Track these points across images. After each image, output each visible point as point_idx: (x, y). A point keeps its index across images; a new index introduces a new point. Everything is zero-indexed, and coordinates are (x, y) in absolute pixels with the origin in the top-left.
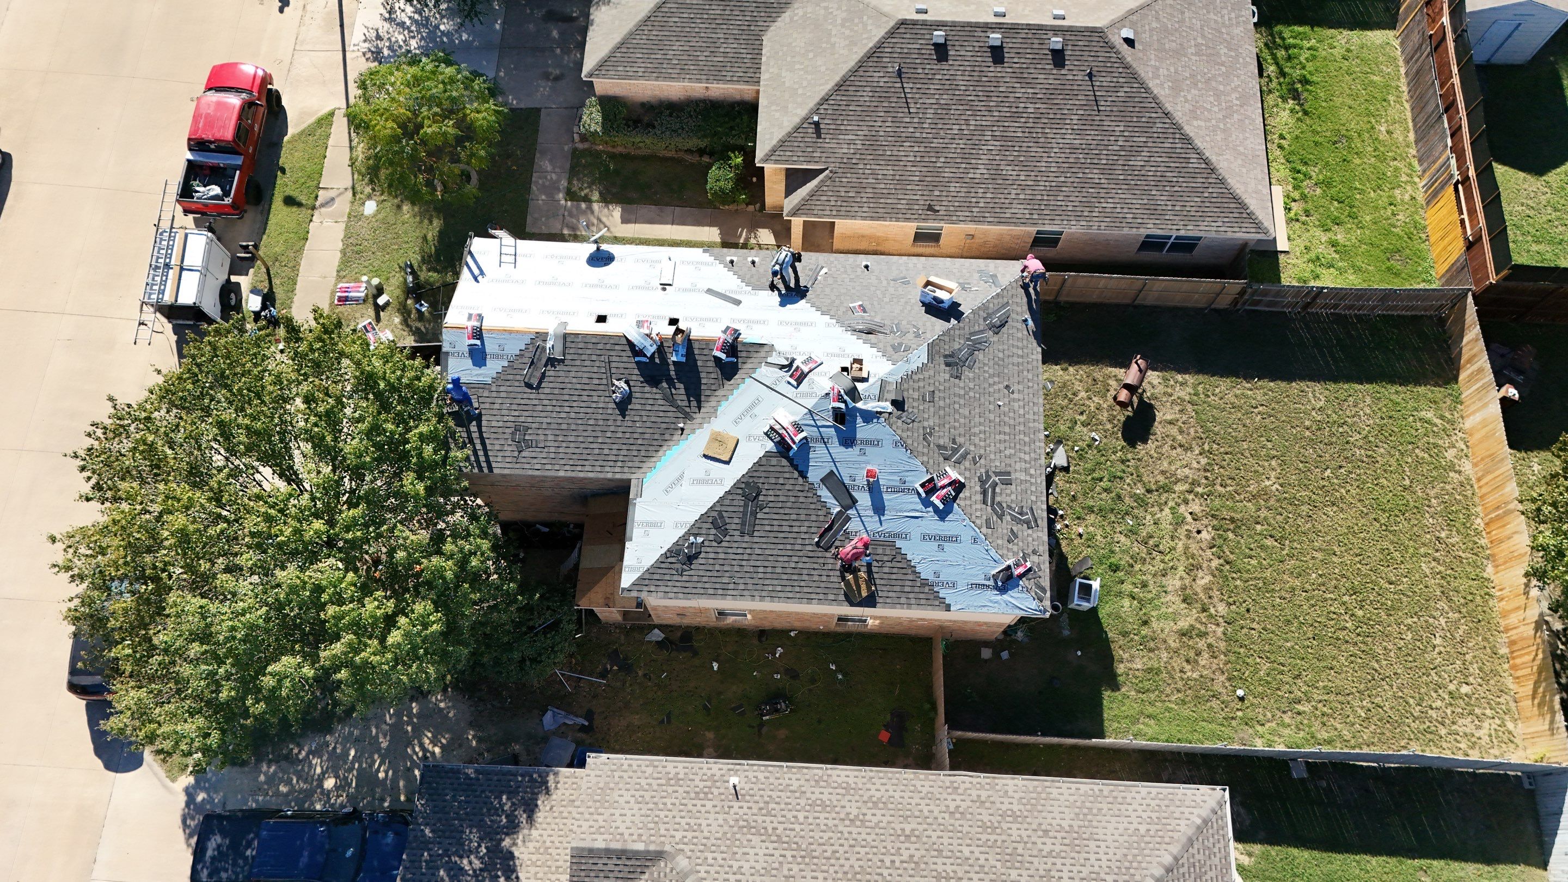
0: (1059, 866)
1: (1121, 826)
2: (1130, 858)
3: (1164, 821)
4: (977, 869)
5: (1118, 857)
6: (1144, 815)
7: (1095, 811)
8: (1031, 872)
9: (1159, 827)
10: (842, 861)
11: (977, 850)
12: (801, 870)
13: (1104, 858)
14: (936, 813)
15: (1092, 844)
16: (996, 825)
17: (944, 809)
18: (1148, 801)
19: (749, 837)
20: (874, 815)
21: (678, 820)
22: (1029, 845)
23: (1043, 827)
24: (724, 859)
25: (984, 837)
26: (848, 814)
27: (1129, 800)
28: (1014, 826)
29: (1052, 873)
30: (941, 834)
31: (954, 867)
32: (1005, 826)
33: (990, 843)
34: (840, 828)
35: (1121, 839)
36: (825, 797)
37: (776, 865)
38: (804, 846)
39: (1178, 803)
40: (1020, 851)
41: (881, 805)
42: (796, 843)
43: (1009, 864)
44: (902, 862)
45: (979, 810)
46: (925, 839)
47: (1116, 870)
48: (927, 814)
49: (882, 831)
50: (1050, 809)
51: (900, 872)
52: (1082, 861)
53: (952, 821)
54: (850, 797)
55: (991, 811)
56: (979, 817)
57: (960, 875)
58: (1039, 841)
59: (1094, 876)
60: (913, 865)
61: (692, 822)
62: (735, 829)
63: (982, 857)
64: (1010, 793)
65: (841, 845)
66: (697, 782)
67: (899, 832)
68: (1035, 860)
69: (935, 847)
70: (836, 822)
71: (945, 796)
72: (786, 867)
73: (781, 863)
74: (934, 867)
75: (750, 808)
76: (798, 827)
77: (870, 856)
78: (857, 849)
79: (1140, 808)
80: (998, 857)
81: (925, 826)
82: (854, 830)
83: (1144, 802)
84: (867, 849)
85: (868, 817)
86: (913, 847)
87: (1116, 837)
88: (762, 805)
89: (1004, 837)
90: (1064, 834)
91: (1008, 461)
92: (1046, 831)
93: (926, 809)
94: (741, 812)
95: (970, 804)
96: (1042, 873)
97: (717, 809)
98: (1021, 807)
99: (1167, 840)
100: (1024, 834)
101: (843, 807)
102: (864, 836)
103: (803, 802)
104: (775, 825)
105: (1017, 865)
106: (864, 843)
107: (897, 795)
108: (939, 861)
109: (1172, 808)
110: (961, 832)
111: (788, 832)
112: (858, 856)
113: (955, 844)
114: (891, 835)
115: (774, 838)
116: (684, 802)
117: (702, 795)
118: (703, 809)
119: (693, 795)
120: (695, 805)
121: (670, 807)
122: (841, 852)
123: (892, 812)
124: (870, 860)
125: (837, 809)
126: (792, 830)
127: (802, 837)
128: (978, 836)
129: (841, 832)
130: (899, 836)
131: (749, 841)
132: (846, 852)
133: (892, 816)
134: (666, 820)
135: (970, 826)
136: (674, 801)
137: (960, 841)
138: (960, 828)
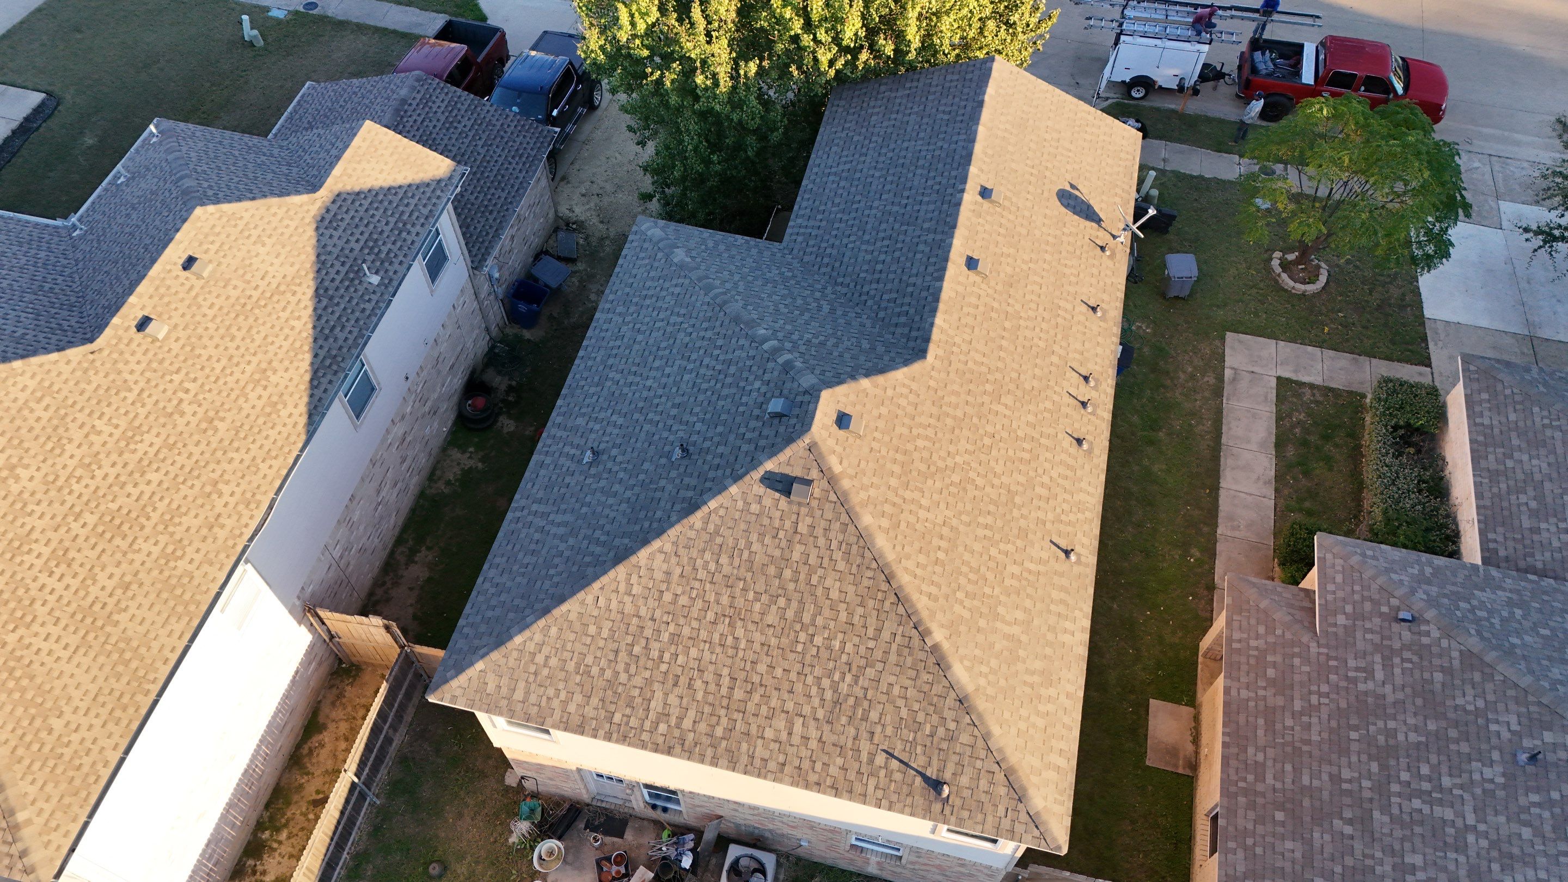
0: (68, 580)
1: (76, 694)
2: (25, 682)
3: (51, 763)
4: (123, 479)
5: (36, 666)
6: (75, 738)
7: (120, 668)
8: (80, 540)
9: (46, 749)
11: (148, 490)
13: (45, 646)
14: (225, 465)
15: (74, 640)
16: (171, 529)
17: (226, 477)
18: (94, 754)
22: (118, 556)
23: (134, 587)
25: (161, 506)
27: (110, 726)
28: (156, 551)
29: (63, 567)
30: (194, 459)
31: (140, 454)
32: (163, 539)
33: (149, 509)
34: (260, 356)
35: (58, 684)
37: (248, 277)
38: (257, 311)
39: (67, 800)
40: (117, 541)
41: (268, 410)
42: (265, 306)
43: (108, 518)
44: (181, 401)
45: (201, 517)
46: (196, 437)
47: (18, 653)
48: (230, 455)
49: (233, 396)
50: (156, 608)
51: (169, 393)
52: (57, 613)
53: (204, 478)
55: (193, 531)
56: (193, 513)
57: (126, 456)
58: (118, 572)
59: (28, 618)
60: (169, 410)
61: (343, 225)
63: (135, 492)
64: (206, 567)
66: (389, 246)
67: (221, 414)
68: (93, 554)
69: (180, 445)
71: (243, 487)
72: (241, 285)
73: (249, 282)
74: (154, 431)
75: (333, 280)
77: (207, 371)
78: (224, 361)
79: (89, 736)
80: (125, 511)
81: (214, 445)
83: (96, 749)
84: (218, 371)
85: (259, 390)
86: (194, 421)
87: (65, 679)
88: (330, 292)
89: (147, 530)
90: (109, 608)
92: (127, 587)
93: (237, 457)
94: (332, 272)
95: (217, 511)
96: (72, 554)
97: (347, 252)
98: (178, 572)
99: (20, 751)
100: (139, 558)
101: (287, 370)
102: (237, 375)
104: (299, 296)
105: (100, 529)
106: (228, 371)
107: (273, 434)
108: (158, 442)
109: (63, 786)
110: (183, 483)
111: (283, 304)
112: (215, 359)
113: (170, 468)
114: (223, 404)
115: (282, 288)
116: (371, 226)
117: (371, 245)
118: (353, 239)
119: (375, 236)
120: (362, 233)
121: (371, 212)
122: (229, 344)
123: (252, 418)
124: (202, 369)
125: (286, 363)
126: (284, 309)
127: (270, 314)
128: (166, 501)
129: (255, 354)
130: (217, 412)
131: (292, 265)
132: (226, 349)
133: (248, 416)
134: (357, 203)
135: (185, 497)
136: (377, 218)
137: (172, 475)
138: (189, 483)
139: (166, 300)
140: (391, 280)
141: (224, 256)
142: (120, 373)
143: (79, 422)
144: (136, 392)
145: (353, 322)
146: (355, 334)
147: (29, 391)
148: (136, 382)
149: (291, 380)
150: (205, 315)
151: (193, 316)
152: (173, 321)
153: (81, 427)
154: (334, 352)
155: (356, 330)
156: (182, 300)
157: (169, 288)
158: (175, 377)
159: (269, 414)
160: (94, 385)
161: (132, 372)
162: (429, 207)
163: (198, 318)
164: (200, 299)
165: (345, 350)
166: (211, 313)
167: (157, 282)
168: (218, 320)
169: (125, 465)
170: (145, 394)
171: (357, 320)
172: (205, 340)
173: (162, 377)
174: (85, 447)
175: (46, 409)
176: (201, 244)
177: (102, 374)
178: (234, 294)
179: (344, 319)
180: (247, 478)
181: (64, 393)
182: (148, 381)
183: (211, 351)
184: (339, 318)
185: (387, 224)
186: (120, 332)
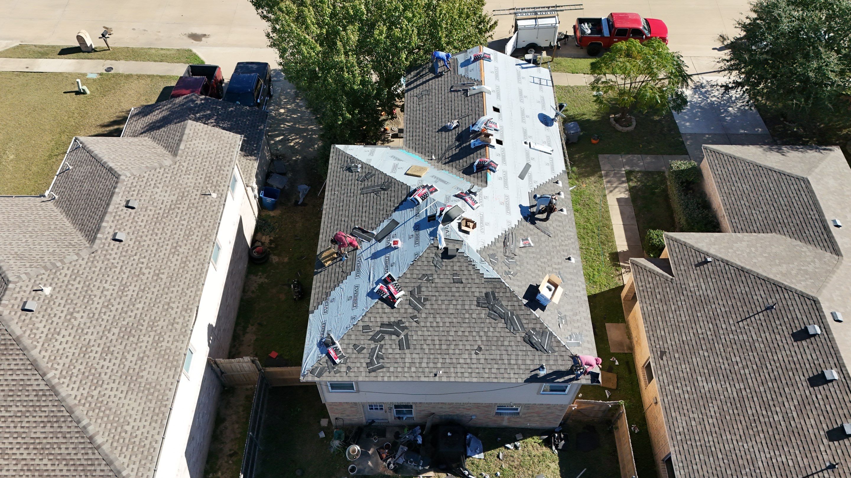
0: (113, 361)
1: (134, 413)
2: (107, 412)
3: (131, 446)
4: (125, 309)
5: (110, 404)
6: (139, 433)
7: (150, 397)
8: (114, 341)
9: (127, 441)
10: (149, 237)
11: (139, 312)
12: (149, 216)
13: (112, 394)
14: (170, 295)
15: (125, 388)
16: (154, 329)
17: (173, 300)
18: (150, 438)
19: (176, 196)
20: (177, 260)
21: (195, 166)
22: (134, 346)
23: (145, 358)
24: (165, 181)
25: (147, 319)
26: (181, 247)
27: (153, 424)
28: (151, 340)
29: (110, 355)
30: (155, 294)
31: (130, 296)
32: (152, 334)
33: (142, 321)
34: (171, 240)
35: (123, 410)
36: (194, 237)
37: (155, 204)
38: (164, 220)
39: (143, 462)
40: (131, 339)
41: (183, 265)
42: (167, 217)
43: (124, 329)
44: (141, 268)
45: (167, 321)
46: (153, 284)
47: (100, 399)
48: (171, 289)
49: (165, 262)
50: (159, 366)
51: (135, 266)
52: (113, 377)
53: (163, 303)
54: (191, 250)
55: (165, 328)
56: (162, 320)
57: (123, 298)
58: (136, 353)
59: (100, 383)
60: (137, 274)
61: (192, 172)
62: (183, 190)
63: (133, 314)
64: (175, 343)
65: (160, 238)
66: (216, 178)
67: (162, 271)
68: (122, 347)
69: (147, 289)
70: (176, 239)
71: (182, 303)
72: (153, 209)
73: (156, 207)
74: (133, 284)
75: (195, 199)
76: (177, 219)
77: (149, 252)
78: (156, 246)
79: (145, 431)
80: (130, 324)
81: (163, 286)
82: (169, 248)
83: (150, 436)
84: (154, 251)
85: (176, 257)
86: (150, 276)
87: (126, 407)
88: (196, 205)
89: (144, 331)
90: (137, 371)
91: (418, 347)
92: (142, 359)
93: (175, 290)
94: (194, 195)
95: (173, 316)
96: (112, 349)
97: (197, 184)
98: (164, 348)
99: (115, 444)
100: (144, 344)
101: (186, 245)
102: (164, 252)
103: (194, 225)
104: (181, 209)
105: (122, 335)
106: (159, 250)
107: (188, 276)
108: (137, 289)
109: (140, 456)
110: (154, 306)
111: (175, 214)
112: (151, 246)
113: (146, 301)
114: (161, 266)
115: (173, 207)
116: (205, 170)
117: (208, 179)
118: (199, 178)
119: (209, 175)
120: (202, 175)
121: (203, 164)
122: (156, 238)
123: (177, 270)
124: (147, 251)
125: (185, 242)
126: (176, 217)
127: (170, 220)
128: (149, 316)
129: (169, 240)
130: (159, 270)
131: (174, 195)
132: (155, 240)
133: (174, 270)
134: (196, 161)
135: (157, 312)
136: (207, 166)
137: (147, 304)
138: (157, 306)
139: (120, 222)
140: (222, 195)
141: (141, 196)
142: (109, 260)
143: (97, 287)
144: (119, 268)
145: (210, 217)
146: (212, 223)
147: (68, 276)
148: (118, 263)
149: (189, 249)
150: (140, 226)
151: (135, 227)
152: (127, 231)
153: (98, 288)
154: (205, 233)
155: (212, 221)
156: (128, 221)
157: (120, 216)
158: (135, 257)
159: (184, 267)
160: (99, 268)
161: (114, 259)
162: (230, 157)
163: (138, 228)
164: (136, 218)
165: (210, 231)
166: (143, 224)
167: (114, 214)
168: (147, 227)
169: (124, 303)
170: (124, 268)
171: (212, 216)
172: (144, 238)
173: (129, 258)
174: (103, 298)
175: (79, 283)
176: (129, 192)
177: (101, 262)
178: (151, 213)
179: (205, 217)
180: (183, 299)
181: (86, 274)
182: (123, 261)
183: (148, 242)
184: (203, 216)
185: (212, 168)
186: (103, 241)
